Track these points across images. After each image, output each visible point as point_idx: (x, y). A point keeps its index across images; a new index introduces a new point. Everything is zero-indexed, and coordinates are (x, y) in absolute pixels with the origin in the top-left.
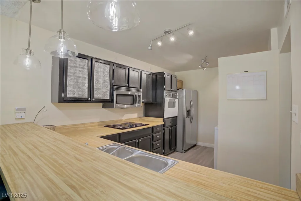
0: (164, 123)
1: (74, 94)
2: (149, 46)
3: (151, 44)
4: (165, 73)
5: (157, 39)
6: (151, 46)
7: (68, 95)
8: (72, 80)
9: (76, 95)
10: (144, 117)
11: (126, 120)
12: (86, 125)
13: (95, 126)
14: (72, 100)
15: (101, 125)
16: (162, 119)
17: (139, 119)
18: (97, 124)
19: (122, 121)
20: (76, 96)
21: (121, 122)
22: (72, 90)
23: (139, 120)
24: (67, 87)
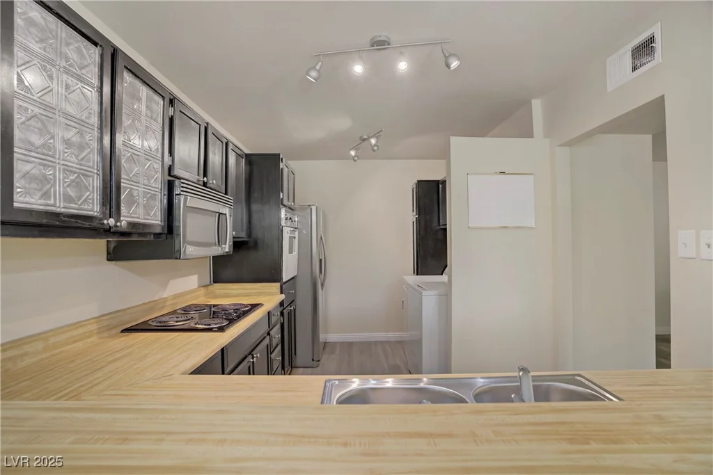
0: (283, 297)
1: (46, 195)
2: (314, 68)
3: (320, 63)
4: (282, 159)
5: (351, 53)
6: (318, 67)
7: (16, 197)
8: (32, 122)
9: (52, 202)
10: (211, 284)
11: (176, 297)
12: (52, 340)
13: (89, 337)
14: (40, 225)
15: (109, 328)
16: (278, 285)
17: (203, 291)
18: (94, 327)
19: (168, 303)
20: (54, 205)
21: (163, 308)
22: (33, 172)
23: (205, 296)
24: (12, 152)
